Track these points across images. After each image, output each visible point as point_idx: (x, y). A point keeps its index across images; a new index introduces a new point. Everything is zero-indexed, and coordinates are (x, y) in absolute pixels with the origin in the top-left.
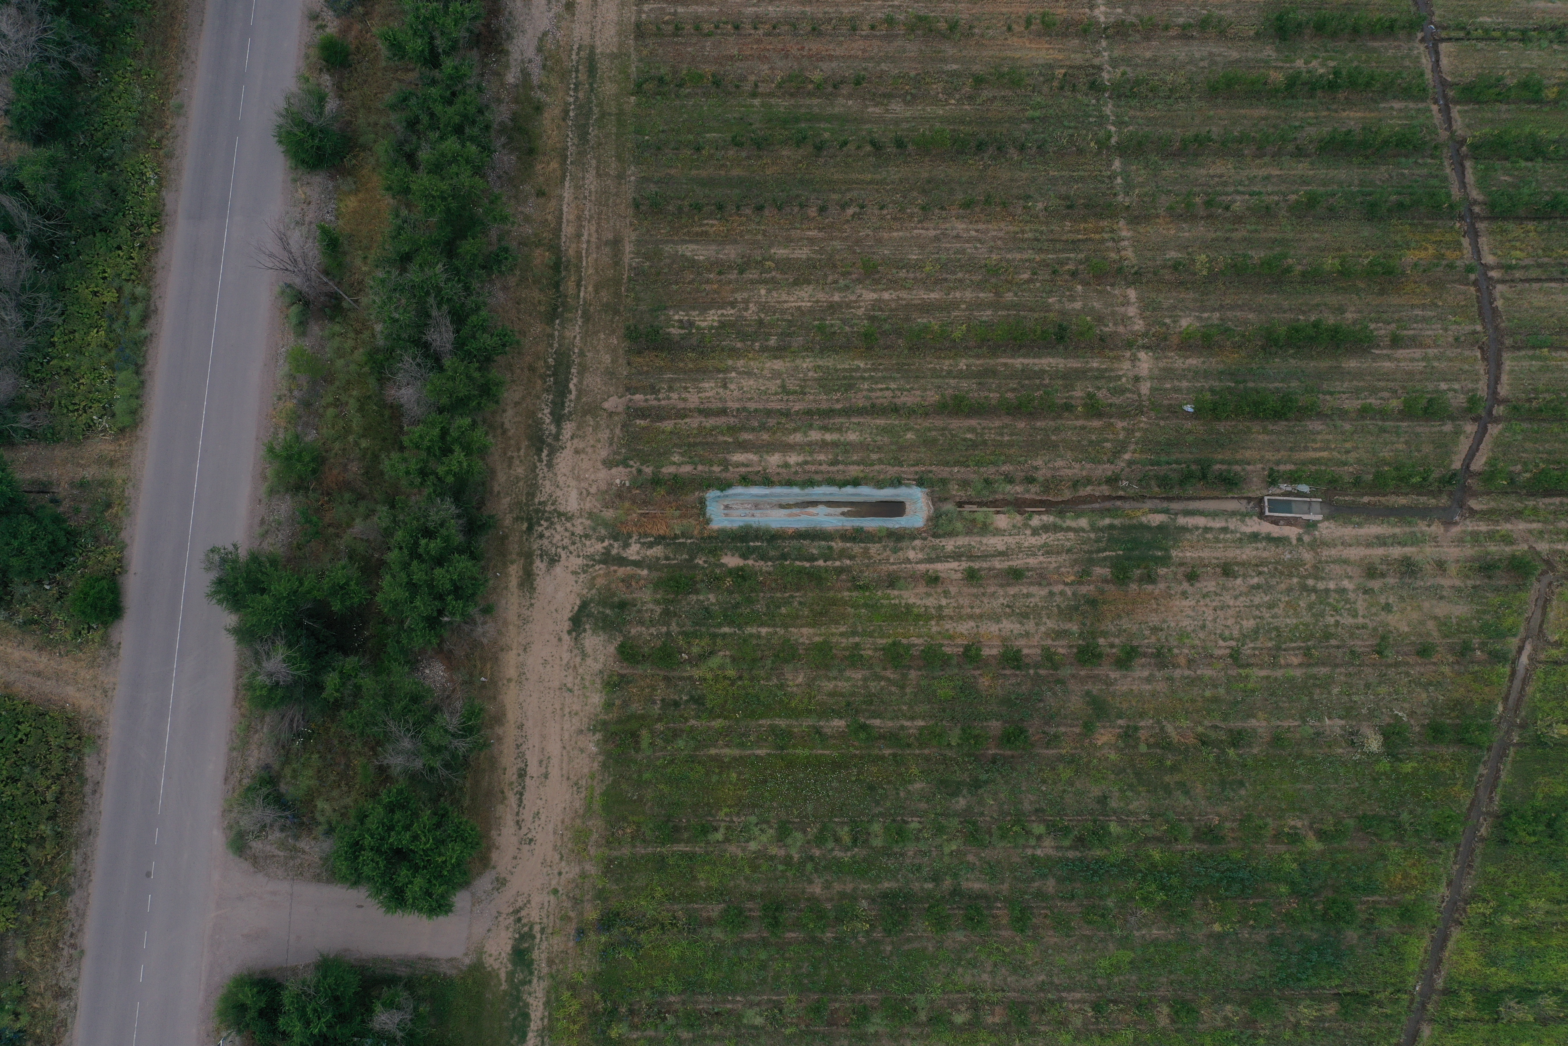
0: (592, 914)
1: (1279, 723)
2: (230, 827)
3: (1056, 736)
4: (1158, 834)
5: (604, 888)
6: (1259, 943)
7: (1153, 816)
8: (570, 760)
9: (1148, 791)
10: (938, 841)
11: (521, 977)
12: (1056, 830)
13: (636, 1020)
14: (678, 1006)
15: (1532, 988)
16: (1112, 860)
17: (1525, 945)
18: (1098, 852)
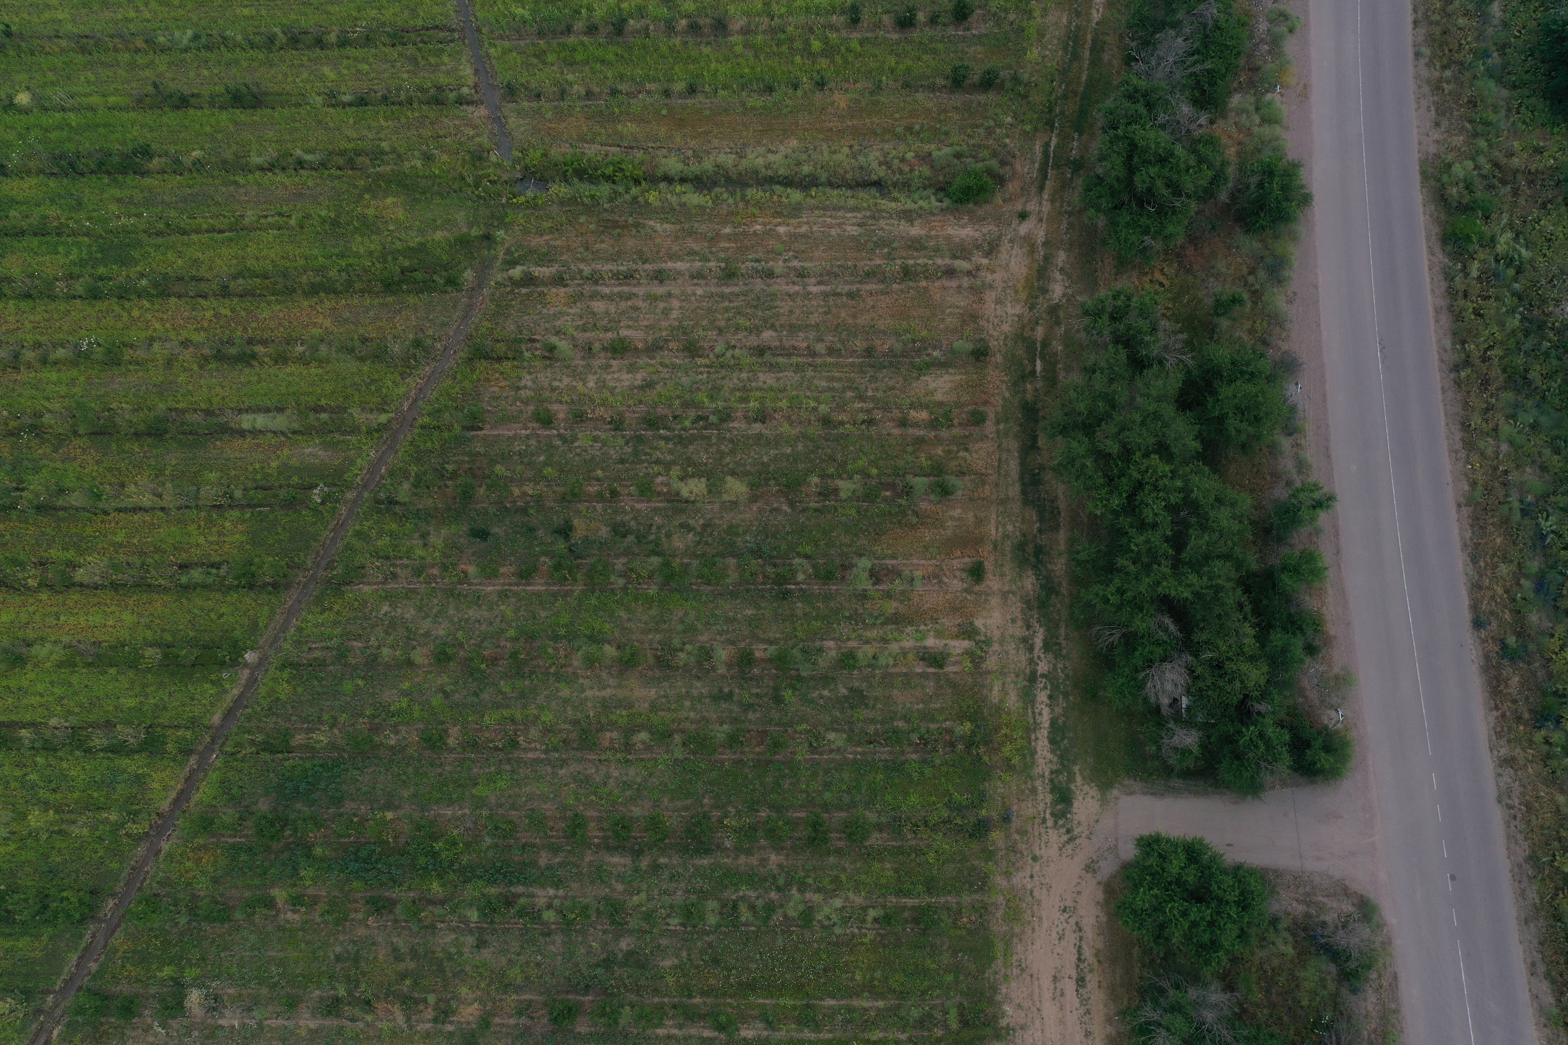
0: (996, 836)
1: (286, 1023)
2: (1378, 926)
3: (520, 1013)
4: (431, 908)
5: (986, 862)
6: (353, 800)
7: (433, 927)
8: (1031, 996)
9: (434, 952)
10: (651, 905)
11: (1060, 777)
12: (532, 914)
13: (948, 737)
14: (909, 749)
15: (110, 755)
16: (480, 883)
17: (104, 793)
18: (493, 891)
